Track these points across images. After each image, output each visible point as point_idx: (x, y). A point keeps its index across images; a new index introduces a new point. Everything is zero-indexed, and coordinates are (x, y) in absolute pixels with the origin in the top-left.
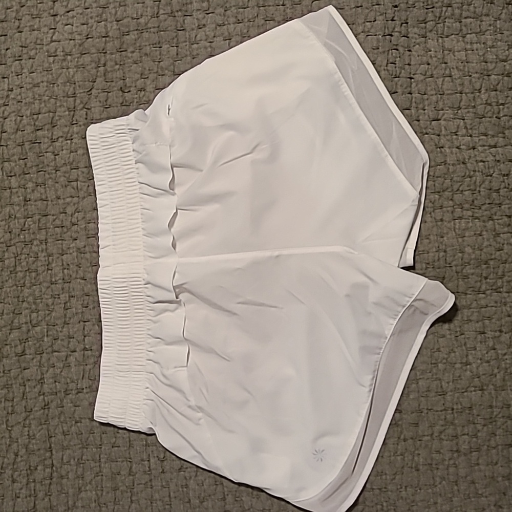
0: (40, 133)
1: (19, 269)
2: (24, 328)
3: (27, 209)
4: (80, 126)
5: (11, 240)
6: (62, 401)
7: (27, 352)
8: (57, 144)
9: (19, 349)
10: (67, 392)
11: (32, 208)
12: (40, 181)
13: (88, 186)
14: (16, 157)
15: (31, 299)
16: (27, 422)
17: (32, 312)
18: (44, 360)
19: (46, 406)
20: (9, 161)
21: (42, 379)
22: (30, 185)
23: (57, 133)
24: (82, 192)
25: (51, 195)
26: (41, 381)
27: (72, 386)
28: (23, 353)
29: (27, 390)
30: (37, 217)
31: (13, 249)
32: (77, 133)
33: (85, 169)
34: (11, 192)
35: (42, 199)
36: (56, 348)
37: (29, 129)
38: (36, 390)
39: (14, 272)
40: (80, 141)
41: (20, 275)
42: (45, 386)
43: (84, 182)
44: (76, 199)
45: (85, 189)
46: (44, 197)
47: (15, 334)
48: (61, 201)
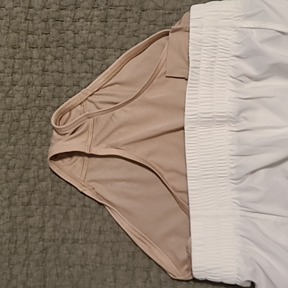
0: (64, 12)
1: (32, 130)
2: (32, 182)
3: (44, 79)
4: (101, 10)
5: (27, 104)
6: (58, 247)
7: (33, 202)
8: (78, 24)
9: (26, 199)
10: (64, 241)
11: (49, 78)
12: (58, 54)
13: (102, 65)
14: (40, 32)
15: (40, 157)
16: (27, 262)
17: (40, 168)
18: (46, 211)
19: (45, 250)
20: (32, 33)
21: (43, 227)
22: (49, 57)
23: (80, 13)
24: (97, 70)
25: (68, 68)
26: (42, 229)
27: (69, 236)
28: (29, 203)
29: (30, 235)
30: (52, 87)
31: (28, 112)
32: (97, 17)
33: (101, 49)
34: (32, 62)
35: (58, 71)
36: (58, 202)
37: (54, 7)
38: (38, 236)
39: (27, 132)
40: (99, 24)
41: (33, 135)
42: (46, 234)
43: (99, 61)
44: (89, 75)
45: (99, 67)
46: (60, 69)
47: (23, 187)
48: (76, 75)
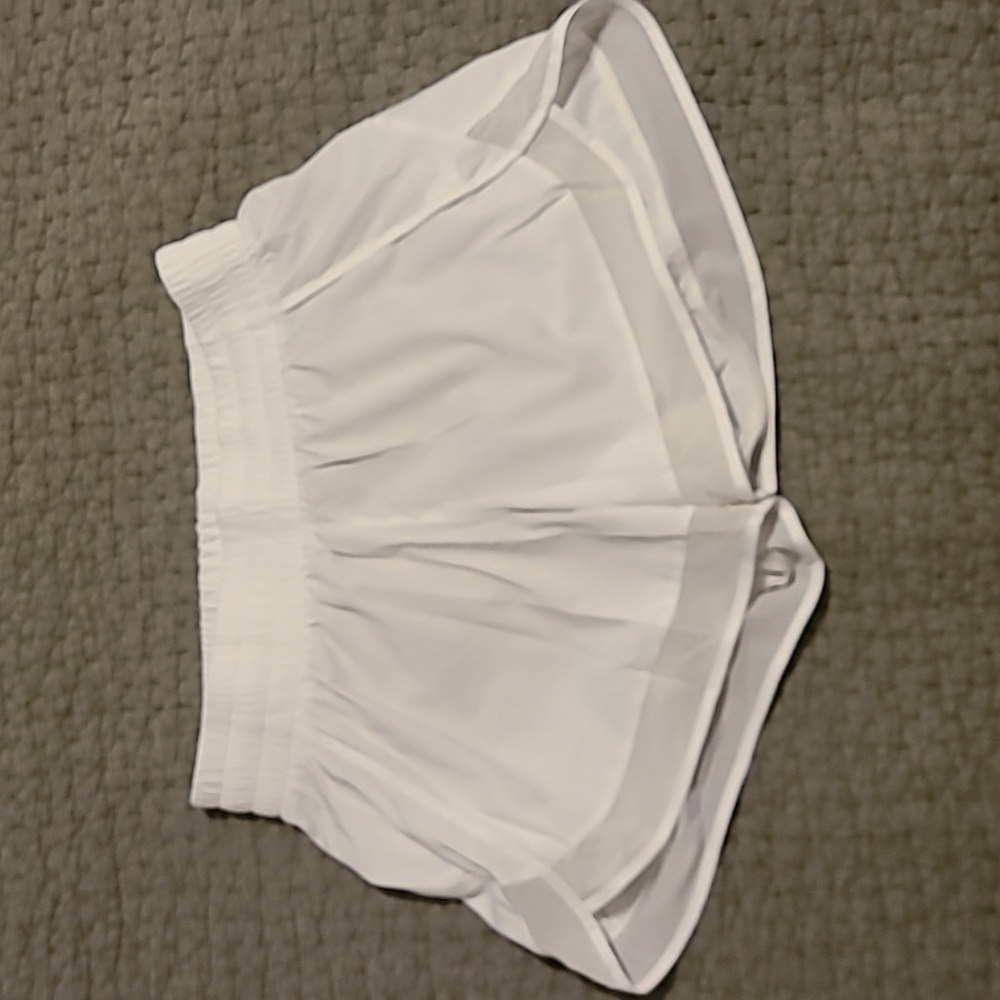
0: (98, 299)
1: (61, 554)
2: (70, 665)
5: (47, 500)
6: (138, 803)
7: (77, 709)
8: (129, 319)
9: (61, 704)
10: (146, 786)
11: (85, 440)
12: (100, 388)
14: (56, 346)
15: (83, 611)
16: (76, 841)
17: (85, 635)
18: (105, 725)
19: (109, 812)
20: (43, 351)
21: (102, 760)
22: (82, 397)
23: (129, 297)
25: (119, 414)
26: (100, 766)
27: (156, 774)
28: (69, 712)
29: (76, 780)
30: (94, 457)
31: (50, 518)
34: (48, 410)
35: (103, 423)
36: (127, 701)
37: (79, 293)
38: (93, 779)
39: (53, 558)
41: (63, 566)
42: (108, 775)
44: (161, 424)
46: (107, 418)
47: (53, 677)
48: (136, 427)
